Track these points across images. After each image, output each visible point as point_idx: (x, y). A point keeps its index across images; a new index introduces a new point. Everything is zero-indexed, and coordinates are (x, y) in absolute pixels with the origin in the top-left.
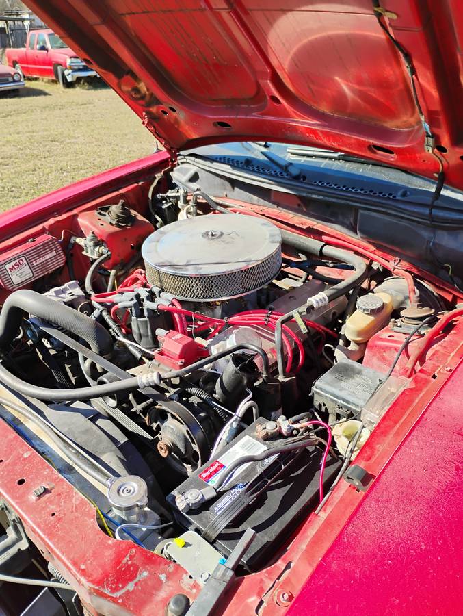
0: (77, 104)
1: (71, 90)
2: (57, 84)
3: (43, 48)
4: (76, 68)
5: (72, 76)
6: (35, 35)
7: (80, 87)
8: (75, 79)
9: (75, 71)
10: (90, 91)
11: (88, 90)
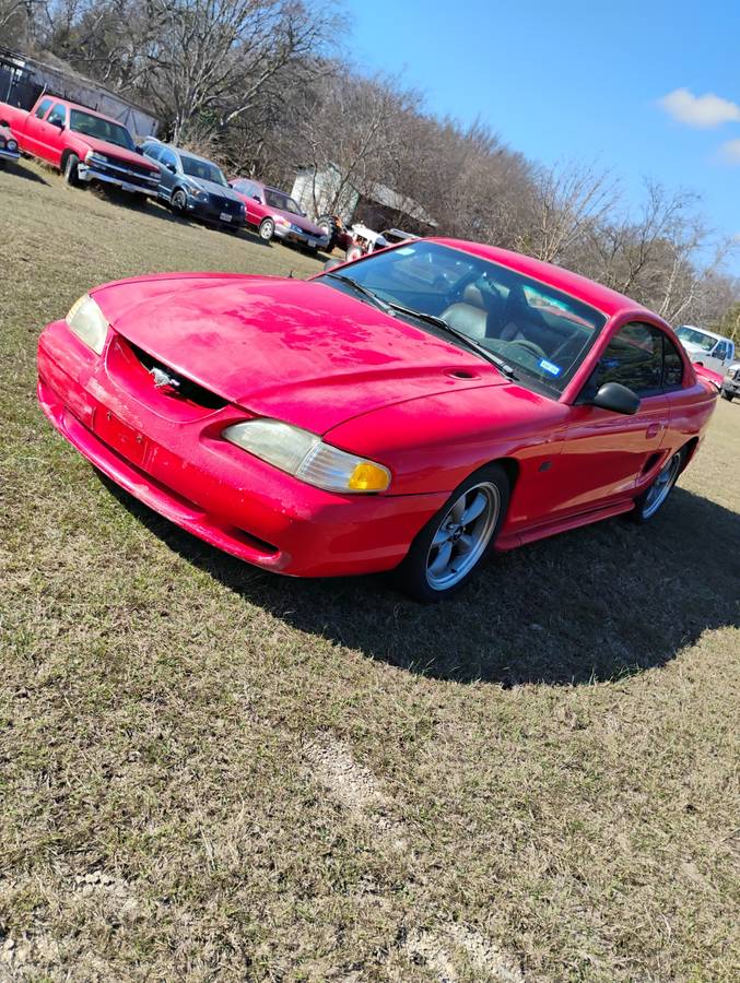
0: (93, 213)
1: (78, 192)
2: (59, 174)
3: (58, 123)
4: (97, 166)
5: (88, 174)
6: (52, 102)
7: (93, 192)
8: (89, 180)
9: (93, 169)
10: (105, 203)
11: (103, 199)
